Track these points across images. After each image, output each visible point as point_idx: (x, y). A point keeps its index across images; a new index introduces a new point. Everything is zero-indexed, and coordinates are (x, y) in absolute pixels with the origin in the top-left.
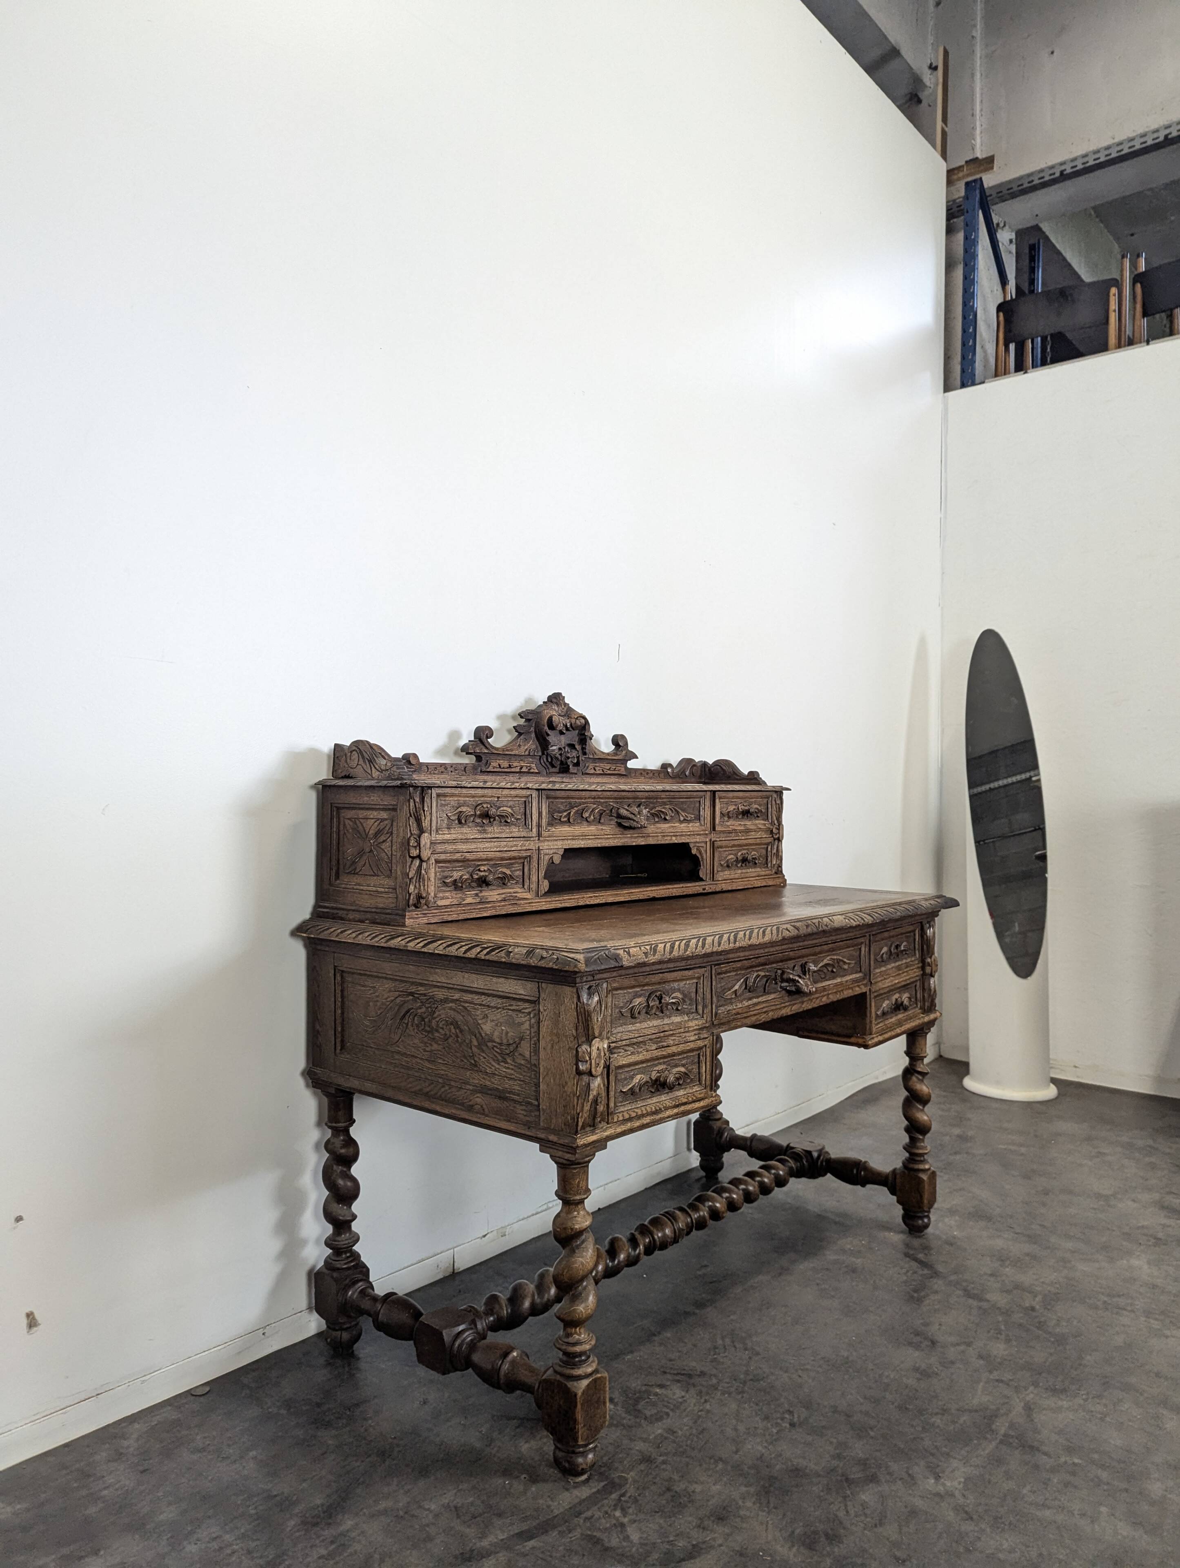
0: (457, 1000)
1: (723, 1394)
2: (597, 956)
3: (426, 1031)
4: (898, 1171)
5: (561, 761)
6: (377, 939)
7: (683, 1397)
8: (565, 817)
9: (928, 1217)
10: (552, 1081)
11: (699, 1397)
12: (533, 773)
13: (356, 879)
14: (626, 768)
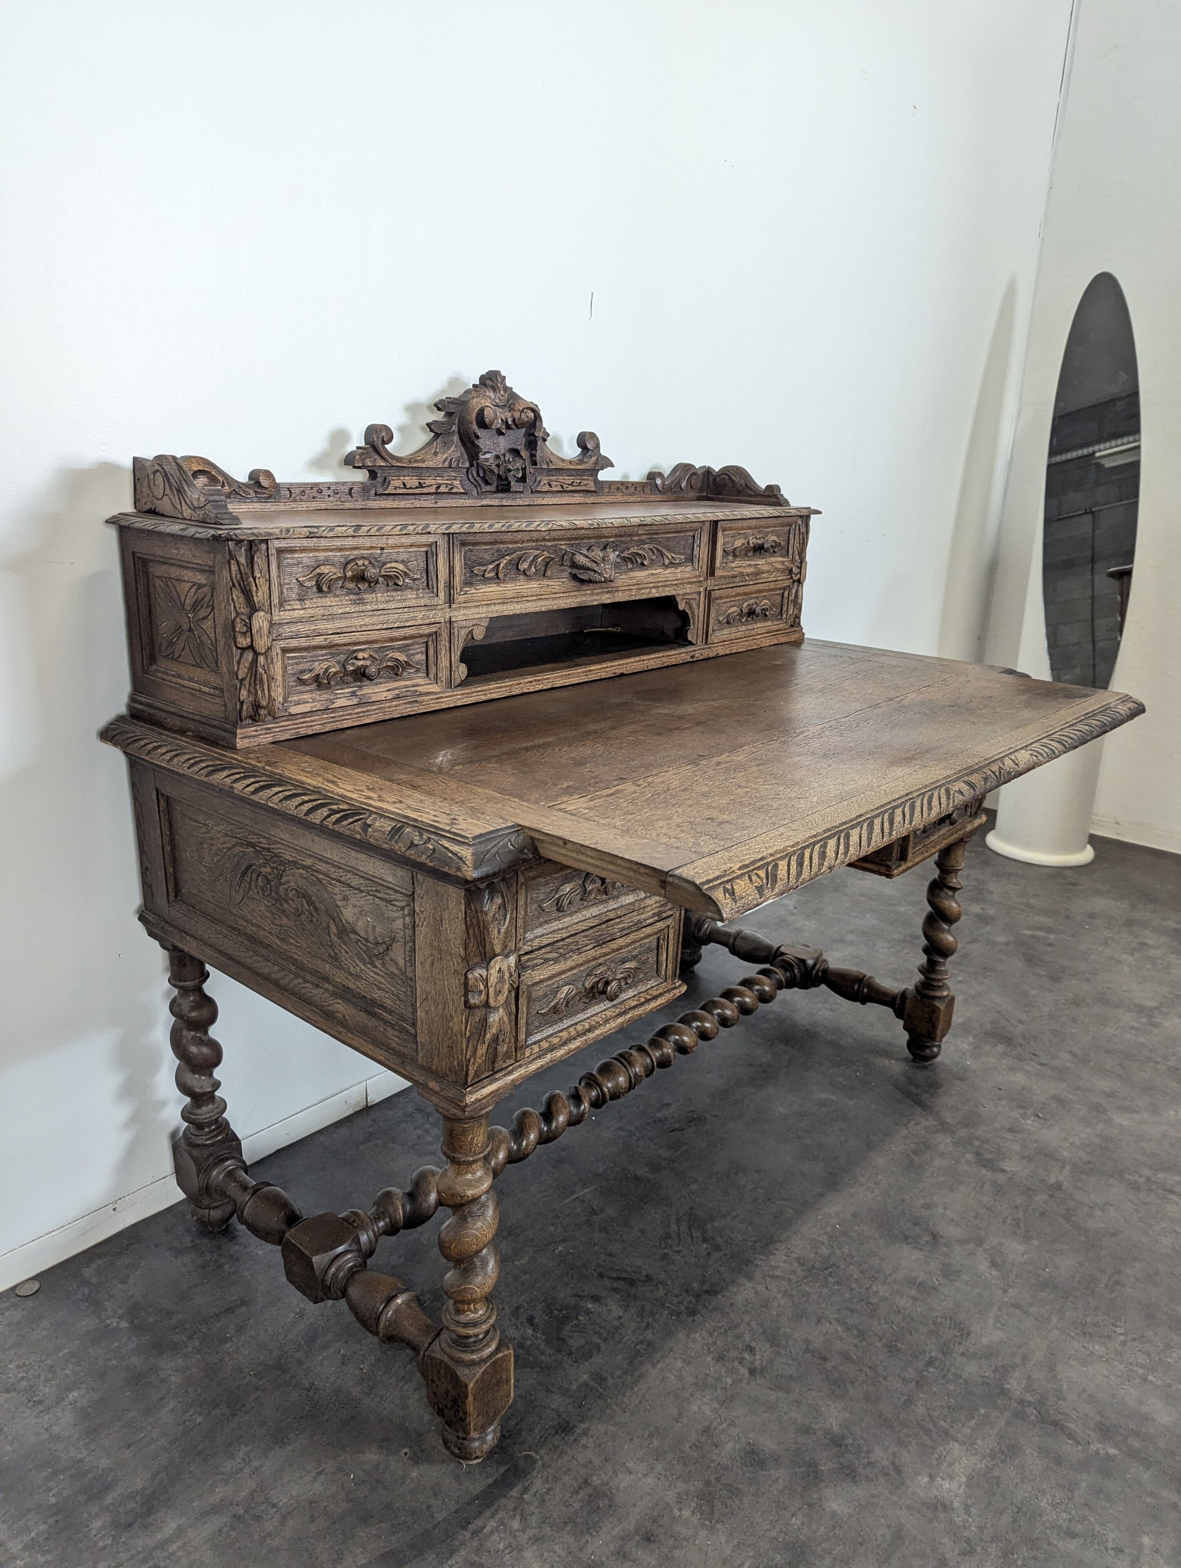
0: (309, 868)
1: (671, 1314)
2: (495, 849)
3: (272, 898)
4: (908, 996)
5: (499, 475)
6: (196, 768)
7: (620, 1317)
8: (492, 570)
9: (939, 1047)
10: (433, 1009)
11: (639, 1320)
12: (456, 493)
13: (175, 668)
14: (596, 481)
